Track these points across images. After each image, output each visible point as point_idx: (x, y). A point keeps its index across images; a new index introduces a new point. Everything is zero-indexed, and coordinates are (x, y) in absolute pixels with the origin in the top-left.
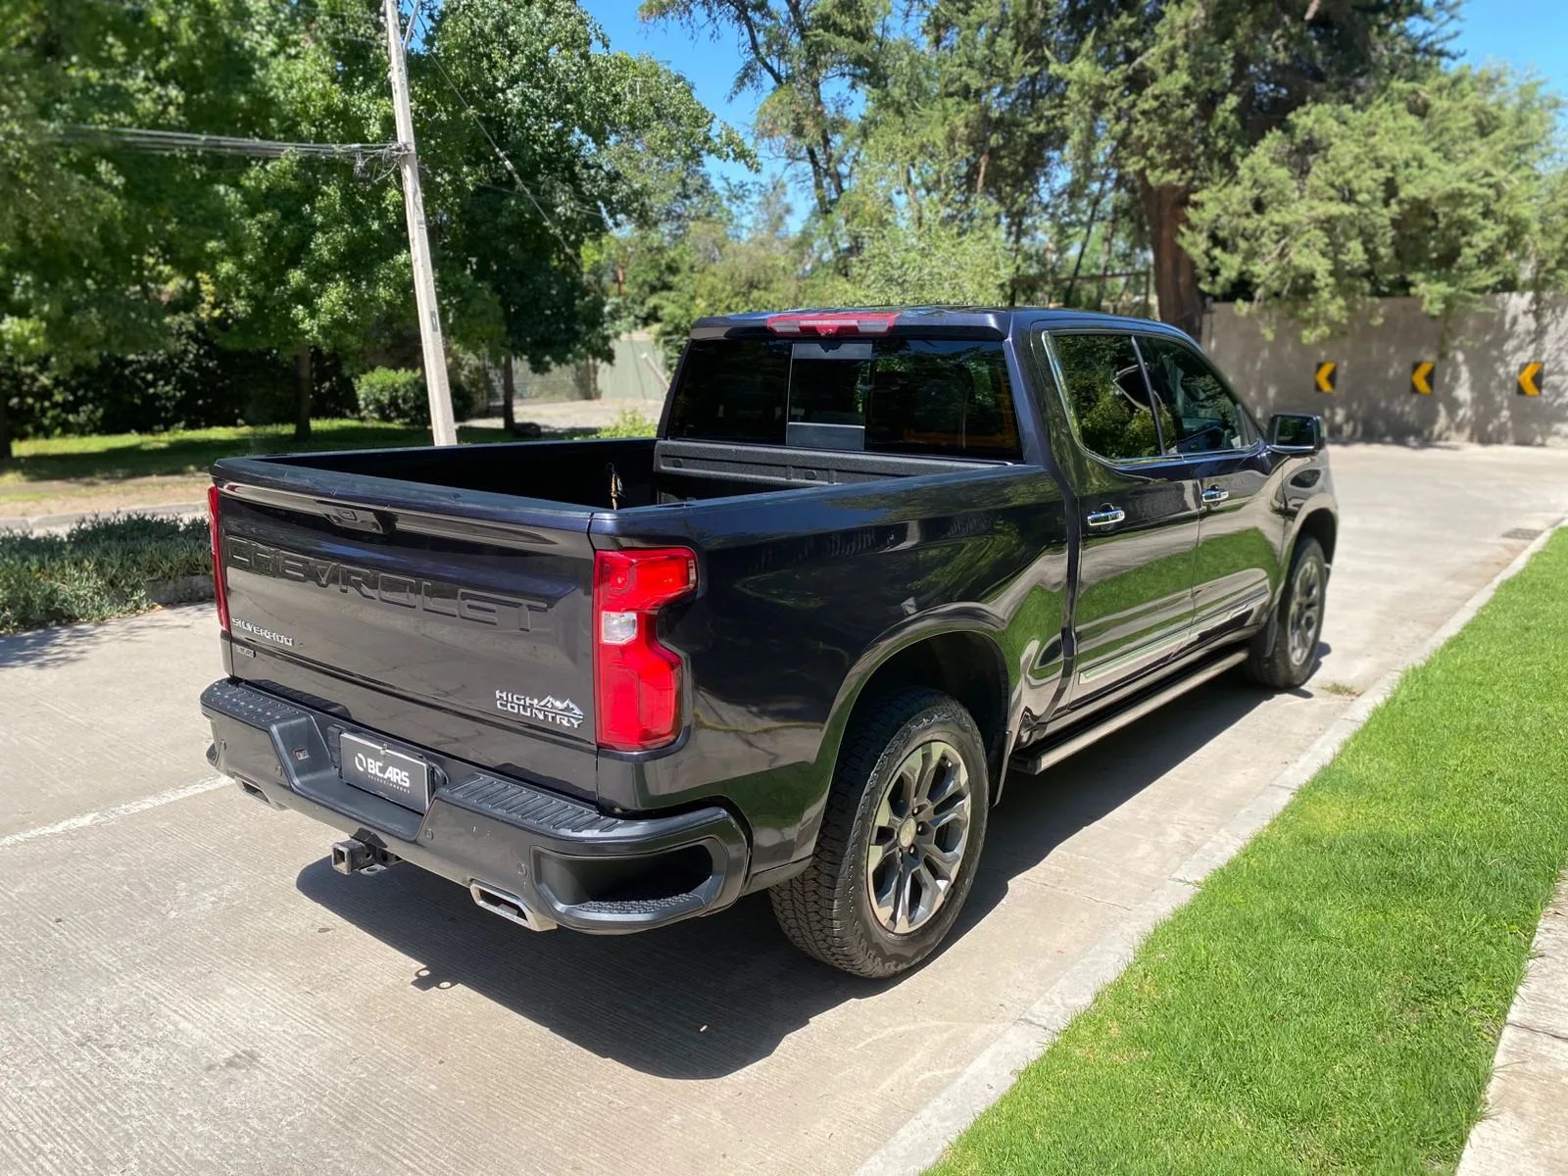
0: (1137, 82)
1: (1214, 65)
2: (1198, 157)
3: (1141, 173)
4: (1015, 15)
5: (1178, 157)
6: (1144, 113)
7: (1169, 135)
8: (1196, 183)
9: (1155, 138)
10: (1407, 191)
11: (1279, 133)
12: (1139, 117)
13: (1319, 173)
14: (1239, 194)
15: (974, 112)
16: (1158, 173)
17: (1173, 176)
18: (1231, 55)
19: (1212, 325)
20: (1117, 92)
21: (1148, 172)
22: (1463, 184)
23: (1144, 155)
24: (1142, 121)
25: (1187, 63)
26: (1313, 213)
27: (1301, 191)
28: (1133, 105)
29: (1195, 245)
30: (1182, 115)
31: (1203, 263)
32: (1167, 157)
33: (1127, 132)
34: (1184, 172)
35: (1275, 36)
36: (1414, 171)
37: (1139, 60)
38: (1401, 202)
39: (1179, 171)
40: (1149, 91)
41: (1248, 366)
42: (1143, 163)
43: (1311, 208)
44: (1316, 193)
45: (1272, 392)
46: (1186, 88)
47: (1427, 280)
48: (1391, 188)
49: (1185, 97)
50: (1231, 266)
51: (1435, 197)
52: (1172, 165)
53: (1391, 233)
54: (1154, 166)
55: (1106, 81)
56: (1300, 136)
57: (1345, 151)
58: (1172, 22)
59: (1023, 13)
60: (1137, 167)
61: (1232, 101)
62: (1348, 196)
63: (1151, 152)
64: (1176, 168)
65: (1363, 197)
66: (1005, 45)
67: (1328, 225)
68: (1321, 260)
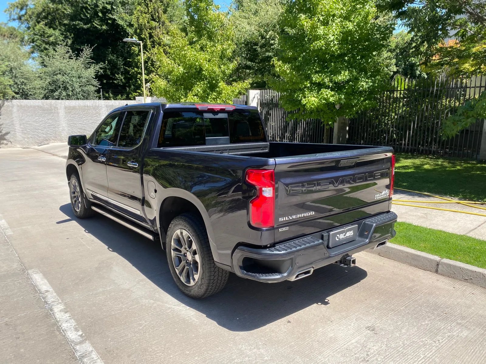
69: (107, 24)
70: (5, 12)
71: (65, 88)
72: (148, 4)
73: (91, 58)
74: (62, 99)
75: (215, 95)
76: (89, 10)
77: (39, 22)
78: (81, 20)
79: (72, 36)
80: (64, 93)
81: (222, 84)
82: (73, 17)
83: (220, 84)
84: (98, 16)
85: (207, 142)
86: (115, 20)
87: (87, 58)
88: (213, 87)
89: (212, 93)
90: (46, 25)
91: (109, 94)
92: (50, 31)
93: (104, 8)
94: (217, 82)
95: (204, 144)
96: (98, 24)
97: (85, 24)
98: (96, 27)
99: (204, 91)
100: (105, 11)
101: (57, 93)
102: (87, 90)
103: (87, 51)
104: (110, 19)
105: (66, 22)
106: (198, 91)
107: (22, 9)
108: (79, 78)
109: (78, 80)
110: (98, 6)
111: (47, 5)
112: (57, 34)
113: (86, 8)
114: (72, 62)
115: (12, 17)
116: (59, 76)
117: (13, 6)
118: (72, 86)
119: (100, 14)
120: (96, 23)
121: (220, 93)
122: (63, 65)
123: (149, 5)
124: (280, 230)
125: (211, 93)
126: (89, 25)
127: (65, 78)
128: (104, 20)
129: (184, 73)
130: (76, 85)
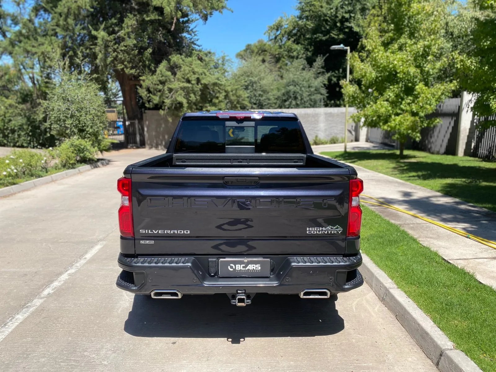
0: (119, 41)
1: (142, 39)
2: (140, 66)
3: (123, 69)
4: (74, 12)
5: (134, 65)
6: (121, 50)
7: (131, 58)
8: (140, 74)
9: (126, 59)
10: (203, 82)
11: (166, 62)
12: (120, 52)
13: (179, 75)
14: (155, 78)
15: (61, 43)
16: (129, 70)
17: (133, 71)
18: (147, 37)
19: (146, 117)
20: (112, 43)
21: (125, 69)
22: (217, 81)
23: (123, 64)
24: (121, 53)
25: (134, 37)
26: (180, 86)
27: (174, 79)
28: (118, 48)
29: (143, 93)
30: (134, 53)
31: (145, 98)
32: (131, 65)
33: (117, 56)
34: (136, 70)
35: (159, 33)
36: (203, 76)
37: (119, 34)
38: (201, 84)
39: (135, 70)
40: (122, 44)
41: (158, 129)
42: (123, 66)
43: (179, 84)
44: (178, 80)
45: (166, 137)
46: (134, 45)
47: (210, 106)
48: (198, 81)
49: (134, 47)
50: (156, 99)
51: (210, 84)
52: (132, 68)
53: (200, 93)
54: (127, 68)
55: (109, 39)
56: (172, 63)
57: (185, 68)
58: (127, 23)
59: (76, 12)
60: (121, 67)
61: (150, 50)
62: (188, 81)
63: (126, 63)
64: (134, 69)
65: (193, 82)
66: (71, 21)
67: (183, 89)
68: (184, 99)
69: (345, 33)
70: (265, 34)
71: (296, 98)
72: (381, 6)
73: (322, 68)
74: (292, 108)
75: (410, 100)
76: (329, 22)
77: (289, 39)
78: (322, 32)
79: (313, 48)
80: (294, 103)
81: (420, 86)
82: (315, 31)
83: (417, 87)
84: (337, 26)
85: (227, 150)
86: (351, 28)
87: (319, 68)
88: (409, 91)
89: (408, 97)
90: (294, 42)
91: (340, 102)
92: (295, 46)
93: (343, 17)
94: (414, 84)
95: (224, 152)
96: (335, 35)
97: (324, 36)
98: (334, 38)
99: (397, 96)
100: (344, 20)
101: (287, 103)
102: (314, 99)
103: (320, 61)
104: (348, 27)
105: (308, 36)
106: (389, 95)
107: (277, 30)
108: (309, 87)
109: (308, 90)
110: (337, 17)
111: (297, 23)
112: (299, 48)
113: (326, 21)
114: (305, 73)
115: (271, 38)
116: (291, 88)
117: (271, 29)
118: (301, 95)
119: (338, 24)
120: (334, 34)
121: (416, 97)
122: (296, 76)
123: (383, 7)
124: (142, 242)
125: (405, 97)
126: (328, 36)
127: (297, 89)
128: (341, 30)
129: (377, 77)
130: (305, 95)
